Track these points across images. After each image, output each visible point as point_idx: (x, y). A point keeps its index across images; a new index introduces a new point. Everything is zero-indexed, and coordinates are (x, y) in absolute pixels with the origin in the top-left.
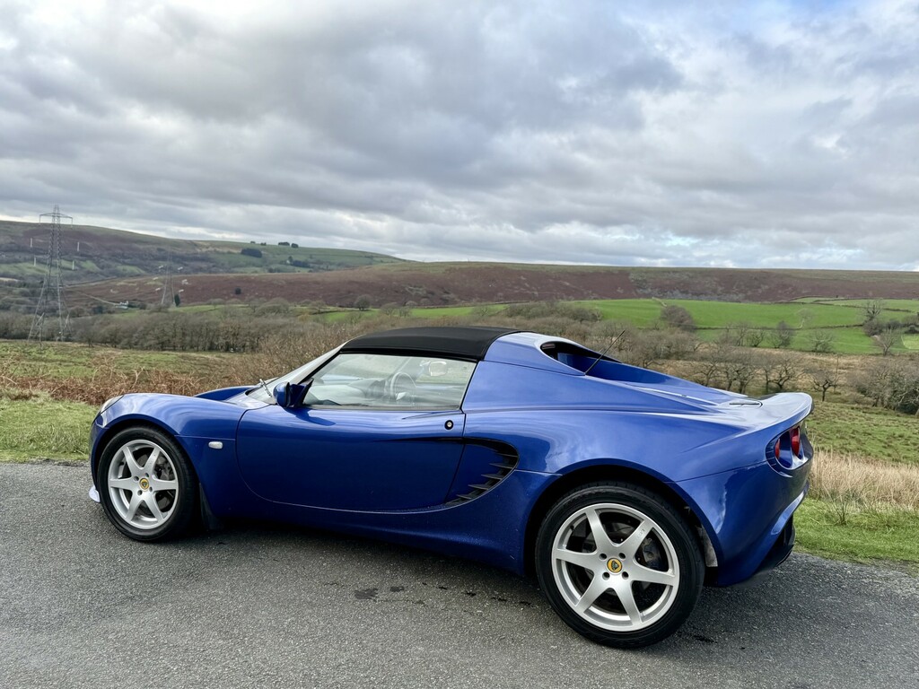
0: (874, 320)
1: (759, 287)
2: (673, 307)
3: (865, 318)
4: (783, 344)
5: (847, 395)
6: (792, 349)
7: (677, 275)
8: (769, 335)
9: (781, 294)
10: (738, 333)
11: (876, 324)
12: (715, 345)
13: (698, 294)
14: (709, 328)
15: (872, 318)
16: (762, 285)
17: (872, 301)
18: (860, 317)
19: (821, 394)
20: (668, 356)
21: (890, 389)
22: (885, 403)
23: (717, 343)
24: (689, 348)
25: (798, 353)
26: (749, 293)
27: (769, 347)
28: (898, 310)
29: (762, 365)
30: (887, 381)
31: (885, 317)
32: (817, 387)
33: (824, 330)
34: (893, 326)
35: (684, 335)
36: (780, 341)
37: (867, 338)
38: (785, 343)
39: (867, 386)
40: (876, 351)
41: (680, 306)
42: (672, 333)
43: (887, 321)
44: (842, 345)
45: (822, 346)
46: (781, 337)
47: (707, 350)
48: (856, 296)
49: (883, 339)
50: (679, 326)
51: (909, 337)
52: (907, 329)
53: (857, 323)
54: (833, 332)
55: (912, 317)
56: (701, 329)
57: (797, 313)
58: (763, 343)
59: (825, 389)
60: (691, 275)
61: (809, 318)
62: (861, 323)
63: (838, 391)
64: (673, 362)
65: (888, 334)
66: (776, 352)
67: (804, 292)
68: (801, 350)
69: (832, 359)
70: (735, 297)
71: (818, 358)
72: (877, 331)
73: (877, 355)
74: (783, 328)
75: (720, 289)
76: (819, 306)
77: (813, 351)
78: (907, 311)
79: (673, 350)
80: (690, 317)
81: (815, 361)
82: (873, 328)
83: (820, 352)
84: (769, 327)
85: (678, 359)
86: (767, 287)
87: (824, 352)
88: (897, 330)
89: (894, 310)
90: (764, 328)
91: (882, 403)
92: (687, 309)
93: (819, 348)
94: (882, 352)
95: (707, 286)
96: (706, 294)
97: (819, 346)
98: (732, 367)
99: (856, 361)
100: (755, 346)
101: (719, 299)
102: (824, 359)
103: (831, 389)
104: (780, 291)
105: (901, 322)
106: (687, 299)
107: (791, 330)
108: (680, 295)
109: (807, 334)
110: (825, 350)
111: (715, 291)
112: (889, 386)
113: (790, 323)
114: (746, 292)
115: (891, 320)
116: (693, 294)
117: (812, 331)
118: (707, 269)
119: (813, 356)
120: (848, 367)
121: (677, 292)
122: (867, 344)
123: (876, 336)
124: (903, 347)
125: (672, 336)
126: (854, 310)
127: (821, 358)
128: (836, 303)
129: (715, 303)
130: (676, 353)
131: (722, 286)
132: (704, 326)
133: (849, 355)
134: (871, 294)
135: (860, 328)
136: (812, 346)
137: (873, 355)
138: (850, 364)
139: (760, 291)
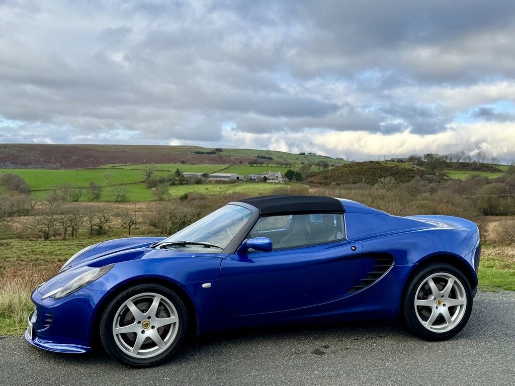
0: (151, 178)
1: (71, 158)
2: (10, 175)
3: (146, 177)
4: (95, 198)
5: (143, 229)
6: (102, 201)
7: (7, 150)
8: (85, 192)
9: (86, 163)
10: (63, 192)
11: (152, 180)
12: (48, 203)
13: (25, 164)
14: (40, 190)
15: (149, 176)
16: (73, 157)
17: (148, 165)
18: (143, 177)
19: (128, 230)
20: (11, 214)
21: (170, 223)
22: (168, 232)
23: (49, 201)
24: (27, 207)
25: (107, 204)
26: (64, 163)
27: (86, 201)
28: (163, 171)
29: (88, 214)
30: (168, 217)
31: (157, 175)
32: (125, 226)
33: (121, 186)
34: (162, 181)
35: (22, 197)
36: (93, 196)
37: (148, 190)
38: (97, 198)
39: (157, 221)
40: (155, 198)
41: (14, 174)
42: (13, 196)
43: (158, 178)
44: (133, 196)
45: (121, 198)
46: (93, 193)
47: (41, 207)
48: (136, 162)
49: (157, 190)
50: (16, 190)
51: (172, 188)
52: (170, 183)
53: (140, 181)
54: (127, 187)
55: (172, 175)
56: (33, 191)
57: (102, 175)
58: (82, 198)
59: (130, 226)
60: (18, 149)
61: (110, 179)
62: (143, 180)
63: (137, 226)
64: (17, 219)
65: (161, 187)
66: (92, 204)
67: (102, 161)
68: (108, 201)
69: (129, 206)
70: (54, 166)
71: (120, 206)
72: (153, 185)
73: (155, 201)
74: (93, 186)
75: (42, 159)
76: (116, 170)
77: (116, 201)
78: (169, 171)
79: (15, 209)
80: (24, 183)
81: (118, 208)
82: (151, 183)
83: (120, 201)
84: (84, 186)
85: (20, 216)
86: (76, 158)
87: (123, 201)
88: (165, 184)
89: (161, 171)
90: (80, 188)
91: (166, 232)
92: (21, 176)
93: (119, 199)
94: (158, 198)
95: (32, 158)
96: (31, 164)
97: (119, 197)
98: (65, 218)
99: (144, 206)
100: (76, 201)
101: (42, 168)
102: (124, 206)
103: (133, 226)
104: (86, 161)
105: (166, 178)
106: (17, 168)
107: (100, 188)
108: (11, 165)
109: (111, 190)
110: (123, 200)
111: (38, 161)
112: (169, 220)
113: (97, 183)
114: (61, 162)
115: (160, 177)
116: (21, 164)
117: (114, 188)
118: (30, 144)
119: (117, 205)
120: (140, 210)
121: (8, 163)
122: (148, 194)
123: (153, 188)
124: (169, 194)
125: (13, 198)
126: (137, 171)
127: (122, 206)
128: (125, 167)
129: (40, 171)
130: (18, 211)
131: (43, 158)
132: (35, 189)
133: (139, 202)
134: (145, 160)
135: (143, 184)
136: (114, 198)
137: (153, 201)
138: (140, 208)
139: (72, 161)
